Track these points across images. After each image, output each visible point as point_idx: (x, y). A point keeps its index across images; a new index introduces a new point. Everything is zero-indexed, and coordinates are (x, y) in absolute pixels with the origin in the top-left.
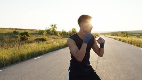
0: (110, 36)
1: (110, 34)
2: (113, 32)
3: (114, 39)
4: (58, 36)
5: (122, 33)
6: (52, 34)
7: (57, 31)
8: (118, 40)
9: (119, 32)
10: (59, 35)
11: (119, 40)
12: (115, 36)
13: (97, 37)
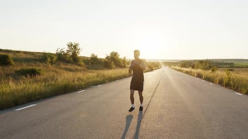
0: (179, 68)
1: (179, 64)
2: (183, 61)
3: (187, 73)
4: (79, 65)
5: (201, 62)
6: (68, 62)
7: (79, 57)
8: (194, 76)
9: (195, 61)
10: (82, 63)
11: (197, 77)
12: (189, 68)
13: (155, 69)
